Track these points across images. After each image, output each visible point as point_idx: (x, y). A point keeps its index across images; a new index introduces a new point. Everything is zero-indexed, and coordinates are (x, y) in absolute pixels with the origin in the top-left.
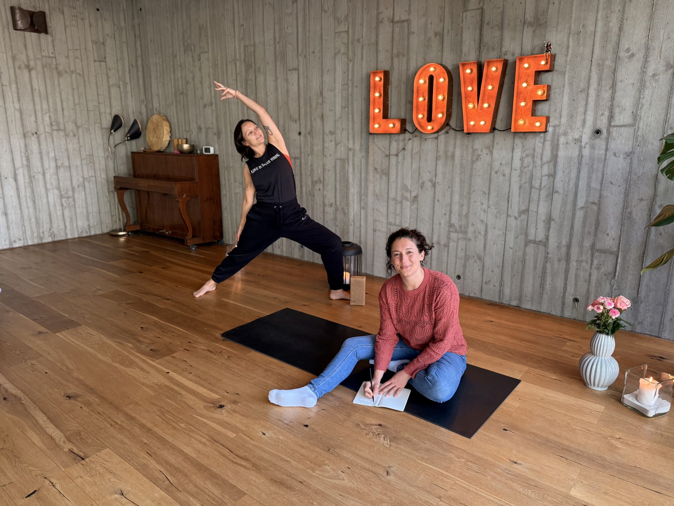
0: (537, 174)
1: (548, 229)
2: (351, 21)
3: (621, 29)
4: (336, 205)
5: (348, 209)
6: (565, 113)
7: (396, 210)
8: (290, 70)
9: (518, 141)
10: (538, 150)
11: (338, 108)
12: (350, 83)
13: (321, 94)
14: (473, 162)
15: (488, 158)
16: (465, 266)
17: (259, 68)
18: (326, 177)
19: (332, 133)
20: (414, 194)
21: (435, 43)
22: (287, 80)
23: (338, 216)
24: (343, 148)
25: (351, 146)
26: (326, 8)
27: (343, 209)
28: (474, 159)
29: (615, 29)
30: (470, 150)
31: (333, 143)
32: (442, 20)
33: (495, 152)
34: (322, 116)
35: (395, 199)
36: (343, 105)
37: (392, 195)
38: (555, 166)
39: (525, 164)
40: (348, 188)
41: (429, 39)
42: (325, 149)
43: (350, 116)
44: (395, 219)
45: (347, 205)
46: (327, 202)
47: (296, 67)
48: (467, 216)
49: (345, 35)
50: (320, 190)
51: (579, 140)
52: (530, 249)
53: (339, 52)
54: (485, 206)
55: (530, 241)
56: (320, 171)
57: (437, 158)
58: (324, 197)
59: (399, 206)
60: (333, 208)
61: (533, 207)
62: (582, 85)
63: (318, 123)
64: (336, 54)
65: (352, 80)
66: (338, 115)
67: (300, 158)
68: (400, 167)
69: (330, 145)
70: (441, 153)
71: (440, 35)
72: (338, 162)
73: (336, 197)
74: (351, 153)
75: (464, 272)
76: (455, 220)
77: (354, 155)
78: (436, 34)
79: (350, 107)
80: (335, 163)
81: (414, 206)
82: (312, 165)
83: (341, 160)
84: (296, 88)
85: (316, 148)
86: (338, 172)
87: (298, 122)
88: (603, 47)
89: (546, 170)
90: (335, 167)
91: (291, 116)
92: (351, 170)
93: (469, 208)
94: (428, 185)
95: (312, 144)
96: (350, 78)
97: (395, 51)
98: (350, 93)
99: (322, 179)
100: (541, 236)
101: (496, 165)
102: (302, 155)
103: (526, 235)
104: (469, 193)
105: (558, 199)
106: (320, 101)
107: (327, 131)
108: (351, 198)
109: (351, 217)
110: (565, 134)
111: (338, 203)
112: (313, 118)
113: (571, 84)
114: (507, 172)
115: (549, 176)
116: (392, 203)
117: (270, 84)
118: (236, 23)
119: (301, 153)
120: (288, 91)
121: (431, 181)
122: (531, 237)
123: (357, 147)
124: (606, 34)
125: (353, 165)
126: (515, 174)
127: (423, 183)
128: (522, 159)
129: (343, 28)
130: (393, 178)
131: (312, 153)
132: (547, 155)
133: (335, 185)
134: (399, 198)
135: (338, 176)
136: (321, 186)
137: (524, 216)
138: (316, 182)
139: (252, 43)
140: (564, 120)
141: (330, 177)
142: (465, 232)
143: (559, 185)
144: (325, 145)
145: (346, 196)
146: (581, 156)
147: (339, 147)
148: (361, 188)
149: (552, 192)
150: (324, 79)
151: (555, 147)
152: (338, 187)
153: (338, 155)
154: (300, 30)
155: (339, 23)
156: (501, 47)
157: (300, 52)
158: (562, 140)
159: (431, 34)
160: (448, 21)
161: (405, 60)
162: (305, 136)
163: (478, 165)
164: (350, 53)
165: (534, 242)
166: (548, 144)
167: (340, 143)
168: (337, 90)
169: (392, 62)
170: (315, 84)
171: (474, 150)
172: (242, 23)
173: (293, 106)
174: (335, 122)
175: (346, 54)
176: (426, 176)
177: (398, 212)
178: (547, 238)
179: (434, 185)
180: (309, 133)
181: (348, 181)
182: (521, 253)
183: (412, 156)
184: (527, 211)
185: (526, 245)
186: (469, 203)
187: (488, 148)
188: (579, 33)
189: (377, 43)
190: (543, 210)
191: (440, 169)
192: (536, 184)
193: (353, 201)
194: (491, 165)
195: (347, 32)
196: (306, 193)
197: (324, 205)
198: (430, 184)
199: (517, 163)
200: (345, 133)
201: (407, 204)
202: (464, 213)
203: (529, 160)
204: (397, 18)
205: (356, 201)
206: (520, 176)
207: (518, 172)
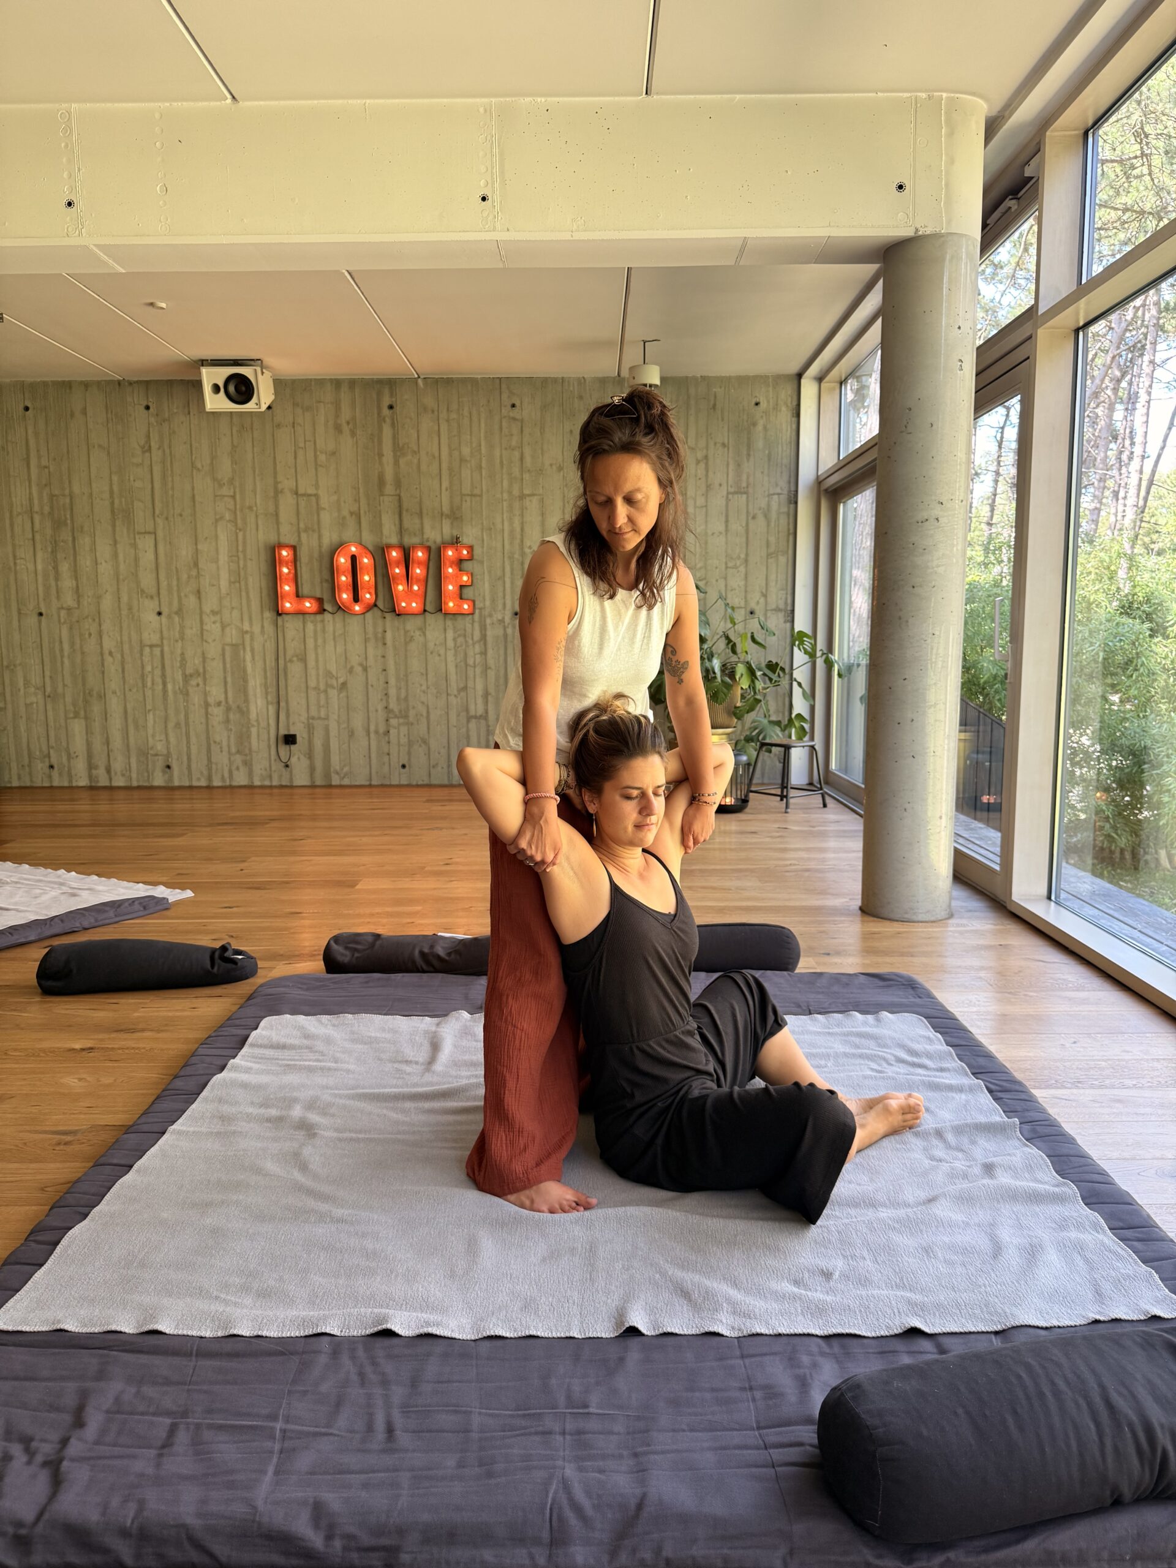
0: (471, 653)
1: (486, 703)
2: (237, 484)
3: (522, 530)
4: (227, 702)
5: (248, 707)
6: (487, 597)
7: (318, 701)
8: (139, 533)
9: (449, 623)
10: (469, 630)
11: (224, 583)
12: (241, 555)
13: (196, 564)
14: (406, 643)
15: (422, 639)
16: (409, 753)
17: (82, 527)
18: (208, 668)
19: (214, 613)
20: (341, 680)
21: (351, 522)
22: (134, 546)
23: (231, 716)
24: (234, 632)
25: (246, 627)
26: (199, 466)
27: (238, 707)
28: (408, 640)
29: (518, 530)
30: (402, 632)
31: (218, 625)
32: (357, 500)
33: (427, 633)
34: (199, 592)
35: (317, 688)
36: (232, 580)
37: (312, 683)
38: (485, 644)
39: (458, 644)
40: (245, 680)
41: (344, 518)
42: (205, 633)
43: (244, 594)
44: (319, 711)
45: (247, 701)
46: (211, 700)
47: (152, 530)
48: (406, 699)
49: (231, 501)
50: (198, 685)
51: (502, 621)
52: (473, 725)
53: (222, 518)
54: (424, 687)
55: (472, 717)
56: (197, 661)
57: (366, 640)
58: (205, 694)
59: (322, 696)
60: (222, 708)
61: (470, 684)
62: (499, 573)
63: (191, 601)
64: (217, 521)
65: (244, 551)
66: (224, 591)
67: (161, 646)
68: (320, 651)
69: (213, 628)
70: (370, 635)
71: (358, 517)
72: (227, 648)
73: (226, 692)
74: (247, 637)
75: (409, 760)
76: (393, 705)
77: (252, 639)
78: (351, 514)
79: (243, 583)
80: (223, 650)
81: (343, 694)
82: (183, 654)
83: (233, 645)
84: (151, 556)
85: (188, 632)
86: (228, 659)
87: (156, 599)
88: (511, 543)
89: (477, 648)
90: (223, 655)
91: (143, 591)
92: (248, 657)
93: (407, 690)
94: (358, 669)
95: (182, 627)
96: (240, 549)
97: (302, 525)
98: (241, 566)
99: (201, 670)
100: (480, 711)
101: (431, 645)
102: (165, 642)
103: (467, 710)
104: (406, 676)
105: (491, 674)
106: (194, 573)
107: (207, 609)
108: (251, 692)
109: (253, 716)
110: (490, 616)
111: (230, 700)
112: (182, 594)
113: (490, 572)
114: (442, 652)
115: (481, 653)
116: (312, 694)
117: (104, 549)
118: (33, 462)
119: (162, 638)
120: (136, 559)
121: (361, 665)
122: (472, 713)
123: (257, 629)
124: (512, 532)
125: (252, 650)
126: (450, 654)
127: (352, 668)
128: (455, 639)
129: (225, 491)
130: (311, 663)
131: (182, 639)
132: (477, 635)
133: (225, 678)
134: (322, 687)
135: (228, 665)
136: (200, 680)
137: (463, 694)
138: (191, 676)
139: (67, 492)
140: (488, 603)
141: (215, 668)
142: (406, 717)
143: (491, 662)
144: (205, 627)
145: (243, 690)
146: (505, 636)
147: (228, 630)
148: (266, 678)
149: (486, 668)
150: (199, 547)
151: (483, 628)
152: (229, 679)
153: (228, 640)
154: (157, 485)
155: (221, 485)
156: (423, 534)
157: (157, 512)
158: (488, 621)
159: (345, 513)
160: (363, 501)
161: (316, 536)
162: (169, 617)
163: (413, 646)
164: (239, 521)
165: (476, 717)
166: (477, 626)
167: (229, 625)
168: (221, 562)
169: (299, 536)
170: (185, 551)
171: (406, 632)
172: (44, 462)
173: (147, 580)
174: (220, 599)
175: (234, 521)
176: (355, 660)
177: (322, 702)
178: (486, 712)
179: (365, 669)
180: (176, 613)
181: (245, 671)
182: (464, 730)
183: (334, 639)
184: (465, 688)
185: (468, 721)
186: (407, 685)
187: (420, 629)
188: (490, 529)
189: (277, 515)
190: (480, 686)
191: (371, 652)
192: (471, 662)
193: (255, 695)
194: (425, 646)
195: (234, 497)
196: (175, 693)
197: (207, 705)
198: (360, 669)
199: (450, 643)
200: (236, 613)
201: (333, 693)
202: (403, 695)
203: (460, 640)
204: (301, 491)
205: (259, 695)
206: (455, 655)
207: (453, 652)
